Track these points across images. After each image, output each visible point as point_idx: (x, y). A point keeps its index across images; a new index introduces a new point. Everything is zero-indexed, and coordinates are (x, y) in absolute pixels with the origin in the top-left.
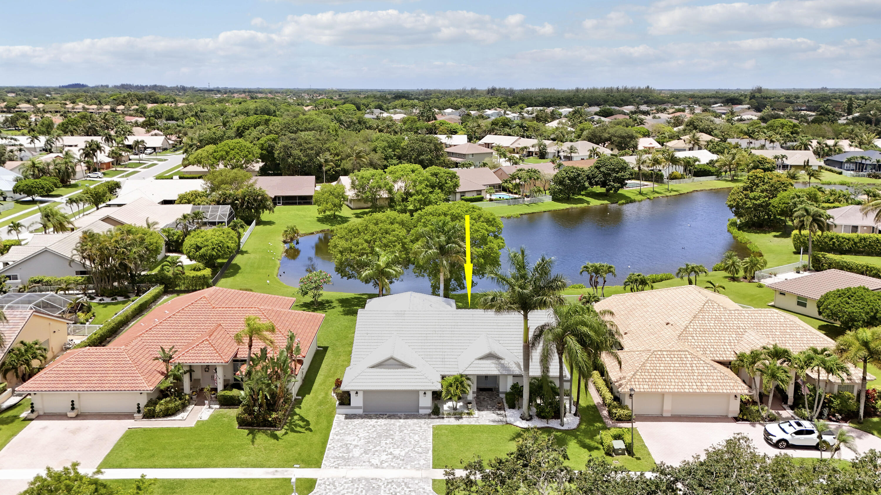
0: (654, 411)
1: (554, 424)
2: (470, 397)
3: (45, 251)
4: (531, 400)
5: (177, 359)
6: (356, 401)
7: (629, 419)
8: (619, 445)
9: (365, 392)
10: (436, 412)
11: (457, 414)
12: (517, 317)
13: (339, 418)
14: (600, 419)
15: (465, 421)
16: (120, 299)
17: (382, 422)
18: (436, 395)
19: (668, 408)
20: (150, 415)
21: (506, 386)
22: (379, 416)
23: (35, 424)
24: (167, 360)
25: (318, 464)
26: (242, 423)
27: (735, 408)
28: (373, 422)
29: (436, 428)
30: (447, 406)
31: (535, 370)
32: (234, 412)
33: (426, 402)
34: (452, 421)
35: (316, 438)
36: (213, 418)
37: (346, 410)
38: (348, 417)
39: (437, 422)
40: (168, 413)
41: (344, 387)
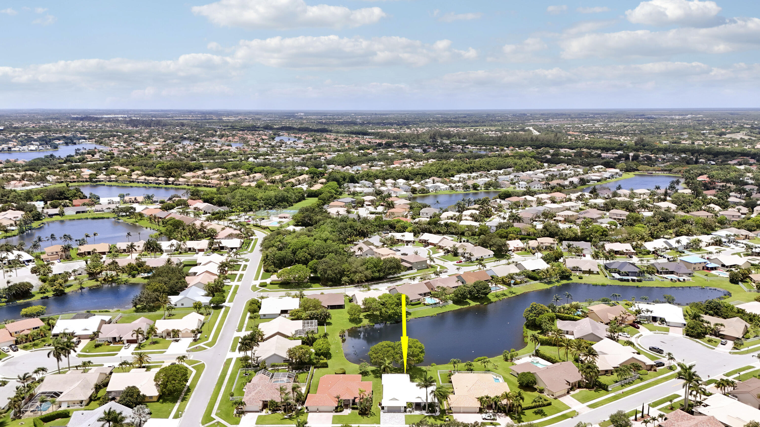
0: (458, 411)
1: (434, 414)
2: (414, 407)
3: (275, 355)
4: (428, 408)
5: (341, 398)
6: (385, 409)
7: (452, 413)
8: (447, 419)
9: (388, 407)
10: (405, 411)
11: (410, 412)
12: (424, 389)
13: (382, 413)
14: (445, 413)
15: (412, 414)
16: (301, 371)
17: (392, 414)
18: (405, 407)
19: (462, 411)
20: (337, 412)
21: (423, 405)
22: (391, 412)
23: (310, 414)
24: (338, 398)
25: (380, 424)
26: (359, 414)
27: (478, 410)
28: (390, 414)
29: (405, 415)
30: (408, 410)
31: (429, 401)
32: (357, 412)
33: (403, 409)
34: (409, 414)
35: (378, 418)
36: (352, 412)
37: (383, 411)
38: (384, 412)
39: (406, 414)
40: (341, 411)
41: (383, 405)
